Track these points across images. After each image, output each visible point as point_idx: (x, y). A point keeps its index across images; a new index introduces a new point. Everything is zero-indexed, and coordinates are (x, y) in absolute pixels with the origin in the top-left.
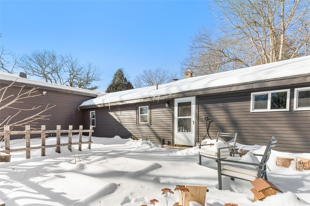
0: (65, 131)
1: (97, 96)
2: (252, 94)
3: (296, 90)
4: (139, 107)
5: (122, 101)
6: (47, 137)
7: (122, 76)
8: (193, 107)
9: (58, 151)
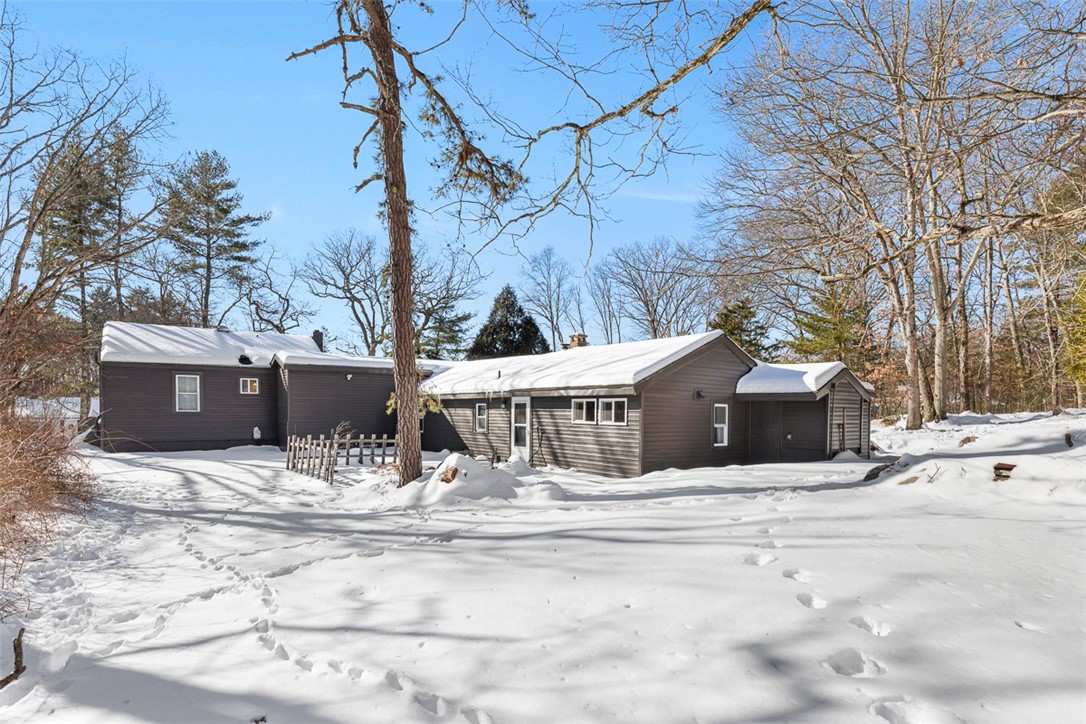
0: (379, 441)
1: (432, 373)
2: (573, 400)
3: (600, 400)
4: (477, 405)
5: (454, 395)
6: (351, 447)
7: (513, 304)
8: (528, 410)
9: (361, 462)
